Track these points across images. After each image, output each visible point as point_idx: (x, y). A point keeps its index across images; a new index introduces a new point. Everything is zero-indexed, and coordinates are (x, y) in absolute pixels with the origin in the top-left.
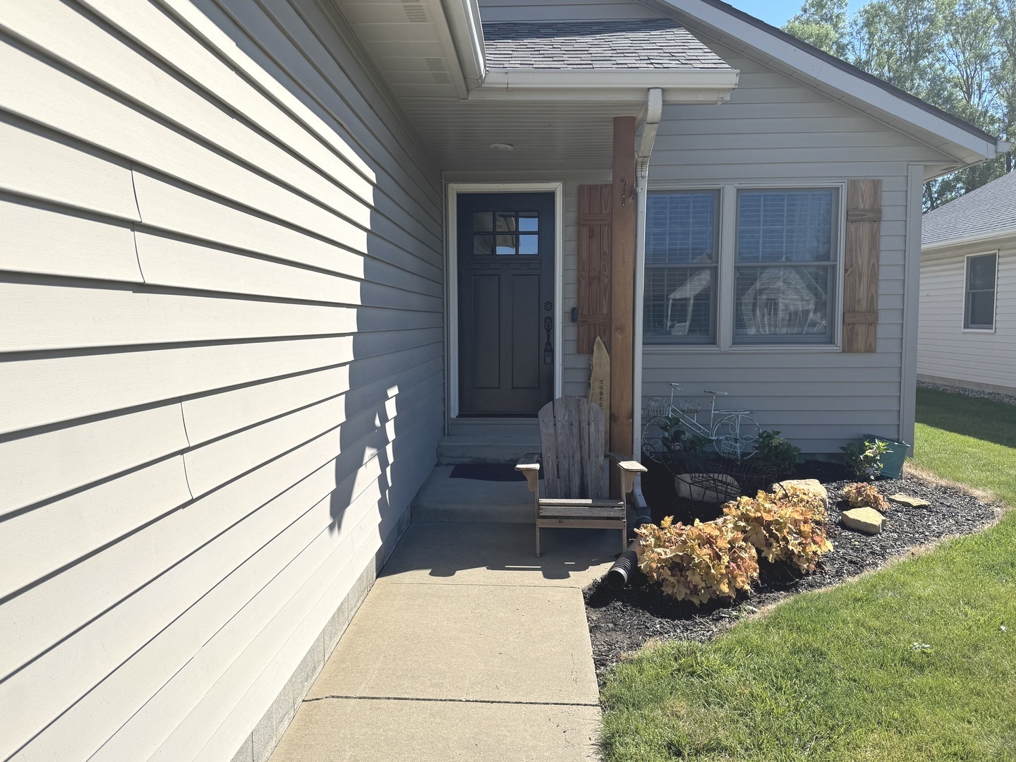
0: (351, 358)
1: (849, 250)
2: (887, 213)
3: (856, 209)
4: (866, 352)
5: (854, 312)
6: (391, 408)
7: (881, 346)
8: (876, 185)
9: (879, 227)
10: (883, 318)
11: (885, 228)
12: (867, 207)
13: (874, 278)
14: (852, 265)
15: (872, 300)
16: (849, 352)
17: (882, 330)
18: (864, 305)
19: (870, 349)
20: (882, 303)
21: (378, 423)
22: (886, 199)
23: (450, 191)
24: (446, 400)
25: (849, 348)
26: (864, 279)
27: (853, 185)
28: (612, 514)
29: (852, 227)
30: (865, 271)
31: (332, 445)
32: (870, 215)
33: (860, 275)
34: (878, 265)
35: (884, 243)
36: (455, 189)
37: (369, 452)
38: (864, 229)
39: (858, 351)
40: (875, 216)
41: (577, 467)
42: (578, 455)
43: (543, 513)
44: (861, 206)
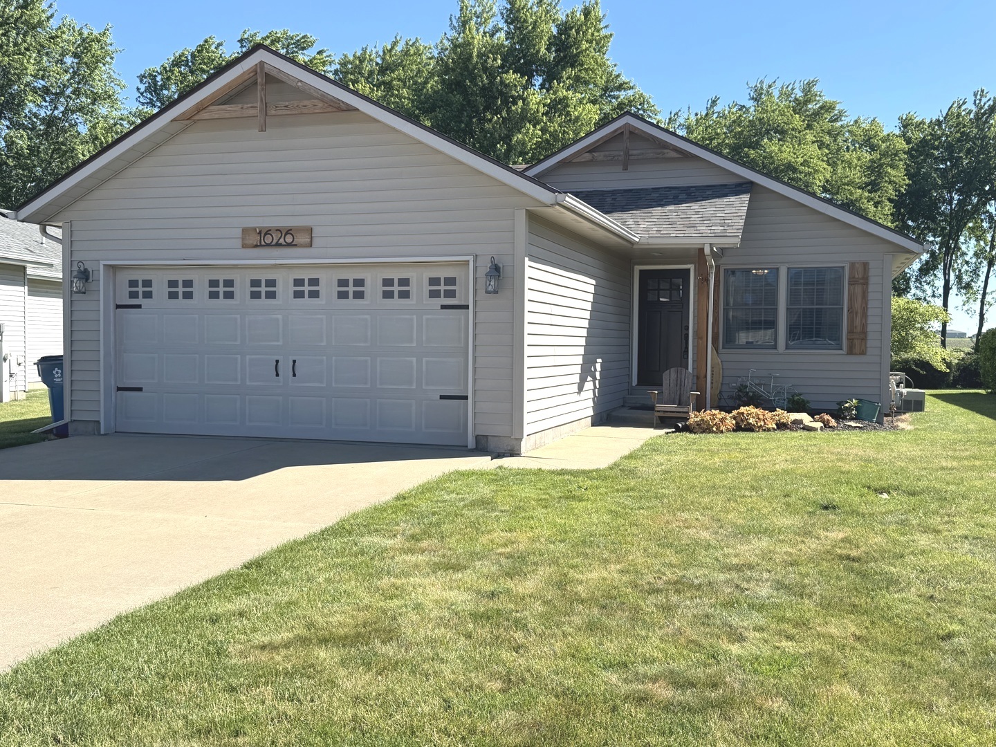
0: (582, 363)
1: (850, 300)
2: (872, 280)
3: (854, 278)
4: (860, 354)
5: (853, 332)
6: (598, 367)
7: (869, 351)
8: (865, 266)
9: (867, 288)
10: (870, 336)
11: (871, 288)
12: (860, 277)
13: (865, 314)
14: (851, 308)
15: (864, 326)
16: (850, 354)
17: (869, 343)
18: (859, 329)
19: (863, 353)
20: (870, 328)
21: (593, 369)
22: (872, 272)
23: (635, 269)
24: (630, 376)
25: (851, 352)
26: (859, 315)
27: (852, 265)
28: (684, 410)
29: (852, 287)
30: (859, 311)
31: (577, 379)
32: (861, 281)
33: (857, 313)
34: (867, 308)
35: (871, 296)
36: (638, 268)
37: (589, 378)
38: (858, 289)
39: (856, 354)
40: (865, 281)
41: (677, 397)
42: (678, 392)
43: (656, 409)
44: (857, 276)
